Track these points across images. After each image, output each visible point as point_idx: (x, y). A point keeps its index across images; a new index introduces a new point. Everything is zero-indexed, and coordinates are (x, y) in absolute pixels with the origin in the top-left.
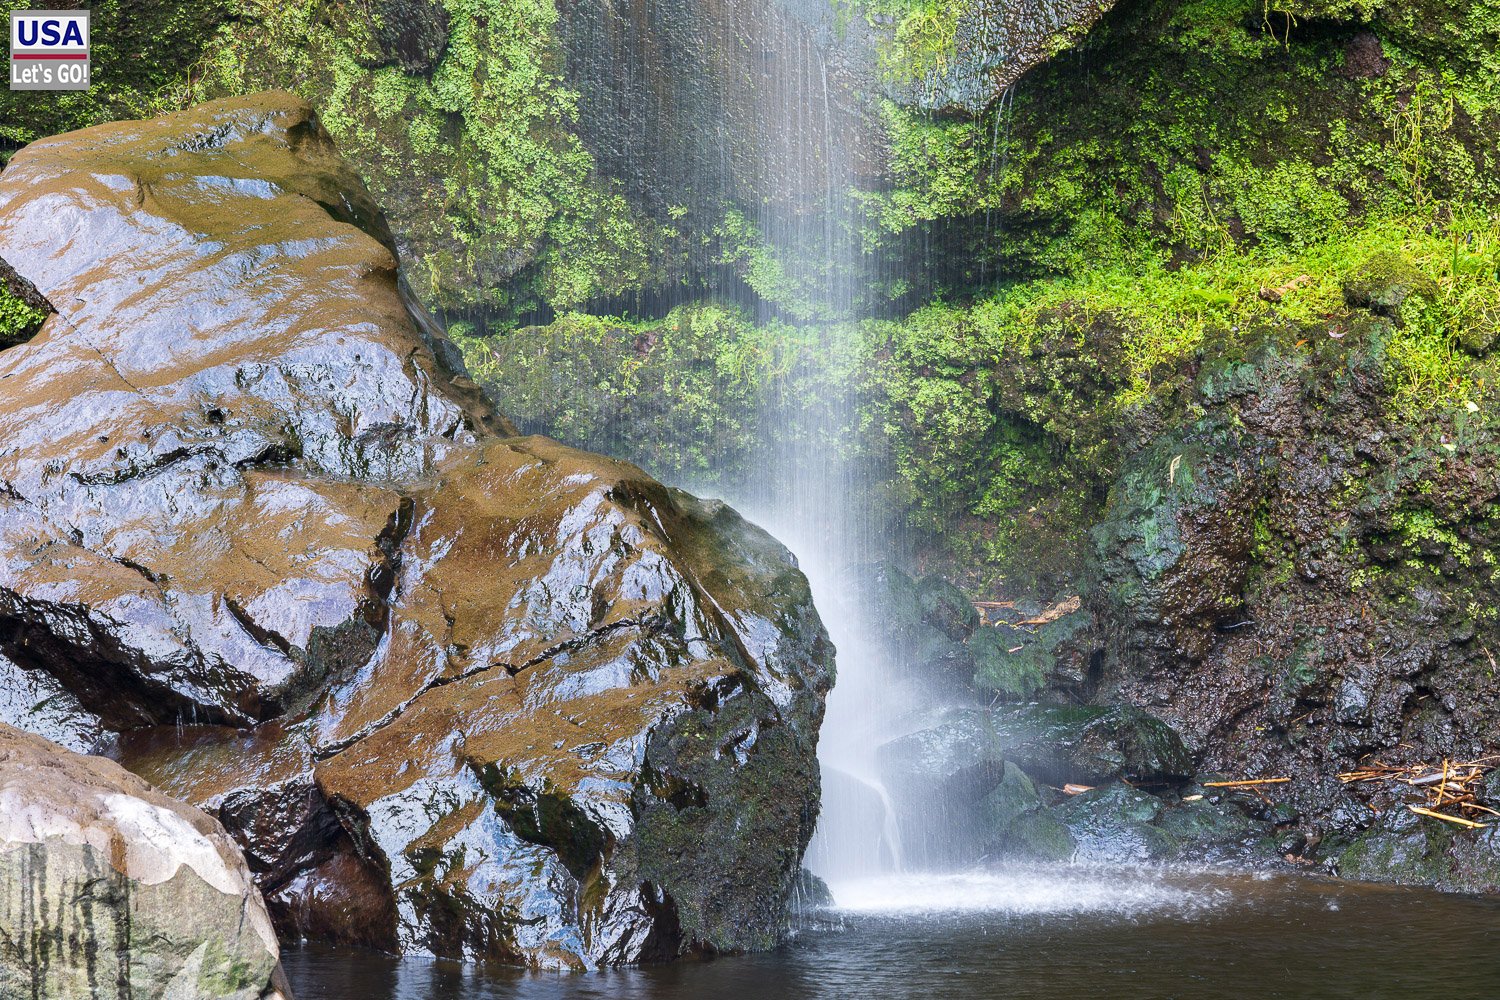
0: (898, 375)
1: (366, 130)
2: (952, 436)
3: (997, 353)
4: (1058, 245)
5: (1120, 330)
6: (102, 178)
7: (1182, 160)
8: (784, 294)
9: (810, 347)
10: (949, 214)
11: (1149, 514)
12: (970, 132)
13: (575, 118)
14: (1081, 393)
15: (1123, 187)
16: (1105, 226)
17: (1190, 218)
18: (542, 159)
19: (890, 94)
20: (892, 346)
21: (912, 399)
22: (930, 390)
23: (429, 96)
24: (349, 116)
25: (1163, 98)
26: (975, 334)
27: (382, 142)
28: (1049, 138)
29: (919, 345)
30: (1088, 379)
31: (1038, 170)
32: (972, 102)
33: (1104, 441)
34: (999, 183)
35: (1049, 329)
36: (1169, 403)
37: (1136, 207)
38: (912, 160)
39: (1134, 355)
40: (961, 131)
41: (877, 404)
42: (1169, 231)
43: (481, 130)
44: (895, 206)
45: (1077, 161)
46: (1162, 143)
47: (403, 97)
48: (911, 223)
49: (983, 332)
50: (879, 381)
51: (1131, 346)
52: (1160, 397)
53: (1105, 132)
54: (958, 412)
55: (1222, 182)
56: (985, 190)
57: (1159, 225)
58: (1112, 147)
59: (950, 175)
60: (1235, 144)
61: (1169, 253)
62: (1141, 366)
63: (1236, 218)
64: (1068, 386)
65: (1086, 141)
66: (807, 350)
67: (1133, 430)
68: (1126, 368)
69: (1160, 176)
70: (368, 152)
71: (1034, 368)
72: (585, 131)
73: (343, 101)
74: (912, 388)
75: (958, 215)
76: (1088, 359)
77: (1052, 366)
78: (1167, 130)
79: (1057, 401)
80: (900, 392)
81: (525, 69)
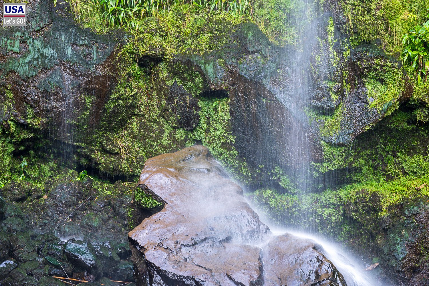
0: (320, 207)
1: (174, 144)
2: (333, 222)
3: (345, 202)
4: (358, 175)
5: (379, 197)
6: (170, 169)
7: (389, 154)
8: (289, 187)
9: (296, 200)
10: (337, 169)
11: (398, 244)
12: (344, 149)
13: (234, 143)
14: (367, 212)
15: (374, 160)
16: (369, 170)
17: (391, 168)
18: (224, 152)
19: (323, 139)
20: (317, 200)
21: (323, 213)
22: (327, 211)
23: (192, 136)
24: (169, 140)
25: (385, 139)
26: (340, 197)
27: (178, 147)
28: (360, 150)
29: (325, 200)
30: (370, 209)
31: (357, 157)
32: (345, 142)
33: (373, 224)
34: (348, 161)
35: (359, 196)
36: (393, 215)
37: (377, 166)
38: (329, 156)
39: (383, 203)
40: (342, 149)
41: (314, 215)
42: (386, 172)
43: (207, 145)
44: (323, 167)
45: (365, 154)
46: (384, 150)
47: (184, 136)
48: (327, 171)
49: (342, 197)
50: (315, 209)
51: (382, 201)
52: (391, 214)
53: (371, 148)
54: (334, 216)
55: (399, 160)
56: (345, 162)
57: (383, 170)
58: (373, 151)
59: (338, 159)
60: (403, 150)
61: (385, 177)
62: (385, 206)
63: (403, 168)
64: (363, 210)
65: (367, 150)
66: (296, 201)
67: (384, 222)
68: (381, 206)
69: (383, 158)
70: (174, 149)
71: (355, 206)
72: (237, 146)
73: (167, 137)
74: (323, 211)
75: (339, 169)
76: (370, 204)
77: (360, 205)
78: (386, 147)
79: (361, 214)
80: (320, 211)
81: (221, 130)
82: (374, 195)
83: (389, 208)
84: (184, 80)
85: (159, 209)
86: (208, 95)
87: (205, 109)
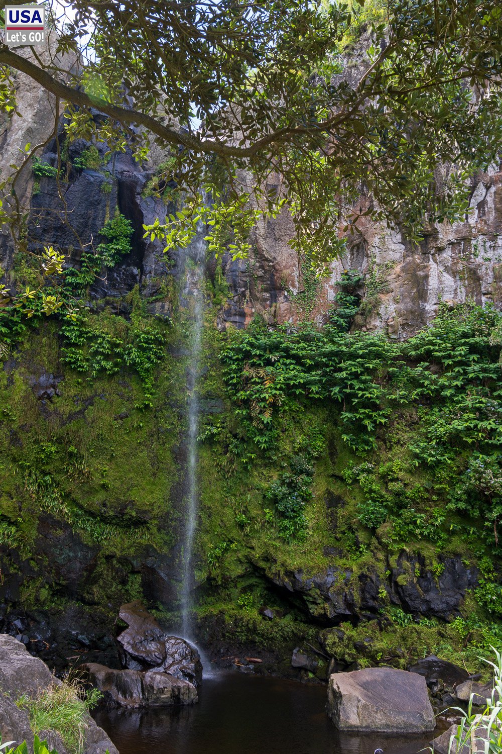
13: (142, 591)
81: (137, 586)
82: (195, 613)
83: (201, 619)
84: (123, 565)
85: (127, 627)
86: (133, 572)
87: (131, 578)
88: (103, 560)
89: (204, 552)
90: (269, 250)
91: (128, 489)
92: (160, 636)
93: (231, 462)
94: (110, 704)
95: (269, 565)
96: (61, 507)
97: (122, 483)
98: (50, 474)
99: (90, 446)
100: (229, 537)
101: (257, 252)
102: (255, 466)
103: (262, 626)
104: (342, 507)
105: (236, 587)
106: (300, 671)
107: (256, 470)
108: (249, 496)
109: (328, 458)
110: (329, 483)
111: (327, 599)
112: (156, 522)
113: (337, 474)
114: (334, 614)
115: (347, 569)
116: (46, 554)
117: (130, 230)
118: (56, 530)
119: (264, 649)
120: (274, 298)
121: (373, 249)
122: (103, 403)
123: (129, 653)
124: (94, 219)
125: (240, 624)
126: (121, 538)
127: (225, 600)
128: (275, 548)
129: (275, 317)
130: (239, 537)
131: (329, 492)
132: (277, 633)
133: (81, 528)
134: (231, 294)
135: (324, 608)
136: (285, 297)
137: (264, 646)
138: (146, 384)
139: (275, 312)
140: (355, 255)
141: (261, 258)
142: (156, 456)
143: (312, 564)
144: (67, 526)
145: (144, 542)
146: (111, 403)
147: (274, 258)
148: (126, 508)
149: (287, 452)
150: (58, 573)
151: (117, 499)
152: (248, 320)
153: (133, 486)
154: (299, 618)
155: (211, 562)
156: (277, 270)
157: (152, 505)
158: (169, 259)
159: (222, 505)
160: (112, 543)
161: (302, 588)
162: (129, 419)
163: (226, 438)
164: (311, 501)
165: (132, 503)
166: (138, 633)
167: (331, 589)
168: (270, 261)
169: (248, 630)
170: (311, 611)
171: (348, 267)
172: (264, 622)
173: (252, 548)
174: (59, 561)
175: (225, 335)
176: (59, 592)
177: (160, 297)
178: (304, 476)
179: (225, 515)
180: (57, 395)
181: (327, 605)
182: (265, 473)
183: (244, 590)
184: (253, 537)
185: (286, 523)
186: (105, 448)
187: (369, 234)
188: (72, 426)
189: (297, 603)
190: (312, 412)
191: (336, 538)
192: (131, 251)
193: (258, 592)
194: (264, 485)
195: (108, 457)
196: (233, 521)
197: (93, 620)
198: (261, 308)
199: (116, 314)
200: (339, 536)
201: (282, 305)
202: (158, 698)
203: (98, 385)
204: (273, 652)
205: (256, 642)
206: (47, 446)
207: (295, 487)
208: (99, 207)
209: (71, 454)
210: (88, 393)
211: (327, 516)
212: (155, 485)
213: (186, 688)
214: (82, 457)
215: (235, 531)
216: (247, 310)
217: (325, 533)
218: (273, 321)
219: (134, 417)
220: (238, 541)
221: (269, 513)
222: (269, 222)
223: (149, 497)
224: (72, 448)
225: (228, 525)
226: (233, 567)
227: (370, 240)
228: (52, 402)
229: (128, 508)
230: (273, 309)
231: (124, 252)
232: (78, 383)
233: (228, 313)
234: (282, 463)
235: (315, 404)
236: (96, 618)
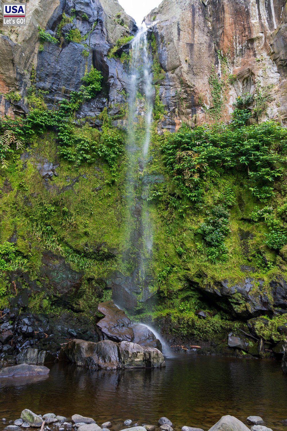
4: (145, 311)
12: (143, 303)
15: (149, 307)
25: (152, 301)
31: (145, 306)
46: (152, 304)
47: (99, 300)
57: (151, 309)
58: (149, 304)
60: (156, 304)
63: (156, 309)
73: (94, 300)
81: (109, 298)
85: (104, 317)
86: (107, 288)
87: (105, 292)
88: (86, 281)
89: (155, 274)
90: (190, 80)
91: (102, 235)
92: (129, 324)
93: (171, 213)
94: (92, 367)
95: (201, 279)
96: (58, 247)
97: (98, 231)
98: (50, 225)
99: (76, 207)
100: (171, 263)
101: (183, 83)
102: (188, 215)
103: (199, 323)
104: (252, 239)
105: (177, 298)
106: (234, 350)
107: (189, 218)
108: (185, 234)
109: (238, 207)
110: (239, 224)
111: (247, 300)
112: (121, 256)
113: (245, 218)
114: (254, 310)
115: (259, 279)
116: (47, 276)
117: (100, 77)
118: (54, 261)
119: (200, 340)
120: (194, 112)
121: (258, 78)
122: (85, 180)
123: (106, 334)
124: (78, 72)
125: (182, 322)
126: (98, 267)
127: (170, 307)
128: (206, 266)
129: (195, 123)
130: (179, 262)
131: (240, 230)
132: (209, 327)
133: (71, 261)
134: (166, 111)
135: (246, 307)
136: (202, 110)
137: (200, 337)
138: (112, 168)
139: (195, 120)
140: (245, 86)
141: (185, 86)
142: (120, 213)
143: (234, 276)
144: (61, 258)
145: (113, 269)
146: (90, 181)
147: (194, 85)
148: (101, 247)
149: (209, 204)
150: (55, 289)
151: (95, 241)
152: (177, 127)
153: (105, 233)
154: (224, 318)
155: (159, 281)
156: (196, 93)
157: (118, 245)
158: (125, 93)
159: (165, 242)
160: (92, 270)
161: (228, 293)
162: (102, 191)
163: (167, 198)
164: (229, 235)
165: (105, 243)
166: (111, 320)
167: (250, 293)
168: (191, 87)
169: (189, 326)
170: (235, 310)
171: (240, 94)
172: (200, 320)
173: (189, 269)
174: (56, 281)
175: (162, 137)
176: (56, 302)
177: (121, 116)
178: (222, 219)
179: (168, 248)
180: (56, 176)
181: (248, 304)
182: (194, 219)
183: (183, 300)
184: (188, 262)
185: (213, 249)
186: (87, 209)
187: (255, 69)
188: (65, 194)
189: (223, 306)
190: (225, 179)
191: (248, 260)
192: (101, 90)
193: (193, 301)
194: (195, 227)
195: (89, 215)
196: (174, 252)
197: (79, 321)
198: (186, 119)
199: (93, 127)
200: (250, 258)
201: (200, 115)
202: (132, 361)
203: (81, 170)
204: (208, 341)
205: (195, 335)
206: (48, 207)
207: (217, 226)
208: (81, 65)
209: (64, 213)
210: (75, 175)
211: (241, 245)
212: (119, 232)
213: (155, 353)
214: (72, 215)
215: (175, 259)
216: (177, 121)
217: (240, 256)
218: (194, 125)
219: (105, 189)
220: (178, 266)
221: (199, 245)
222: (189, 64)
223: (116, 240)
224: (65, 208)
225: (170, 255)
226: (175, 284)
227: (256, 73)
228: (51, 180)
229: (102, 246)
230: (194, 118)
231: (97, 90)
232: (69, 169)
233: (165, 124)
234: (207, 211)
235: (227, 173)
236: (82, 320)
